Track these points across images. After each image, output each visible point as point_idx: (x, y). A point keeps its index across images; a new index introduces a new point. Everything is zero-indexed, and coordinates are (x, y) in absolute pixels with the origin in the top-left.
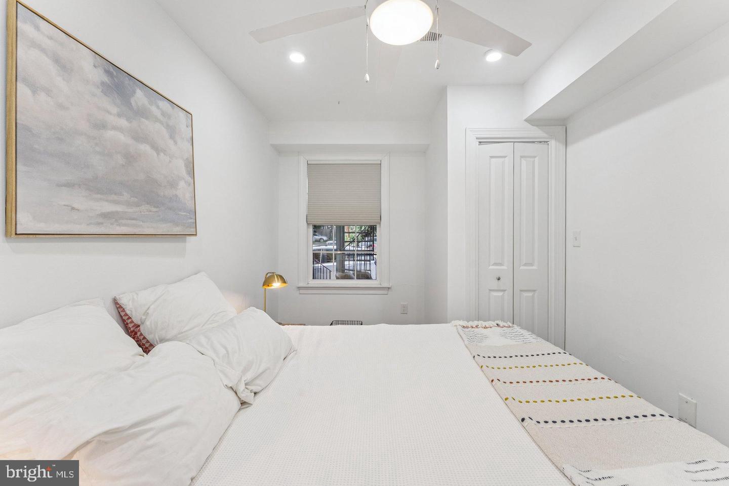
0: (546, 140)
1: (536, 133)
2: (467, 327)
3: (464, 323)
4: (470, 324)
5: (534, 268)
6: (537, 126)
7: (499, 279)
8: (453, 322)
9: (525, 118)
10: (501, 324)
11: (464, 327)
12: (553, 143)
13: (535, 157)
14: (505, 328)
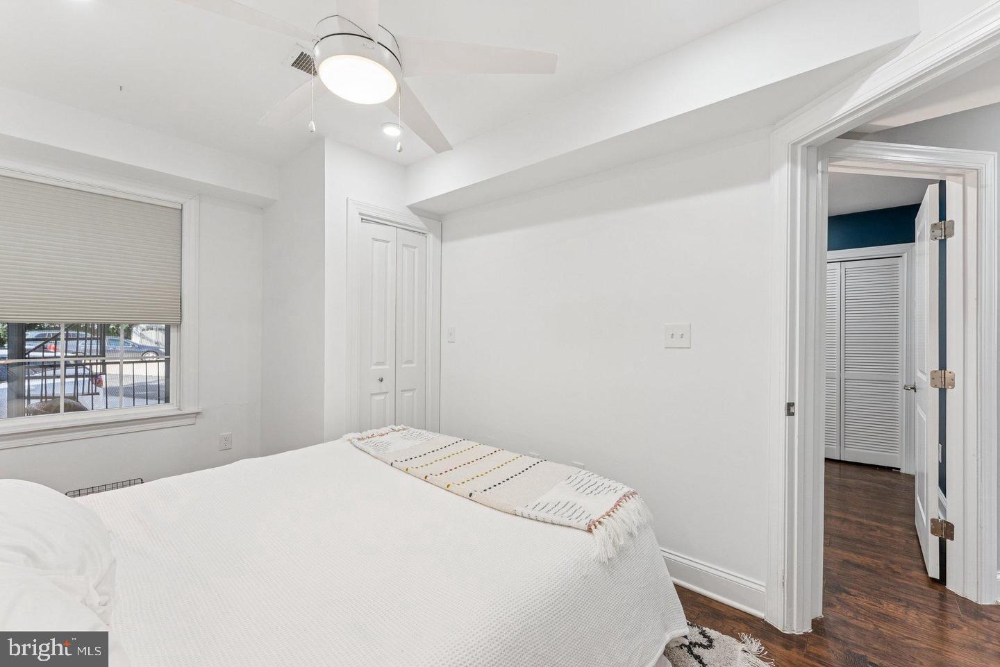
0: (424, 232)
1: (417, 222)
2: (363, 439)
3: (358, 435)
4: (364, 434)
5: (414, 365)
6: (419, 216)
7: (381, 380)
8: (344, 437)
9: (408, 204)
10: (396, 428)
11: (359, 439)
12: (431, 237)
13: (415, 248)
14: (401, 432)
